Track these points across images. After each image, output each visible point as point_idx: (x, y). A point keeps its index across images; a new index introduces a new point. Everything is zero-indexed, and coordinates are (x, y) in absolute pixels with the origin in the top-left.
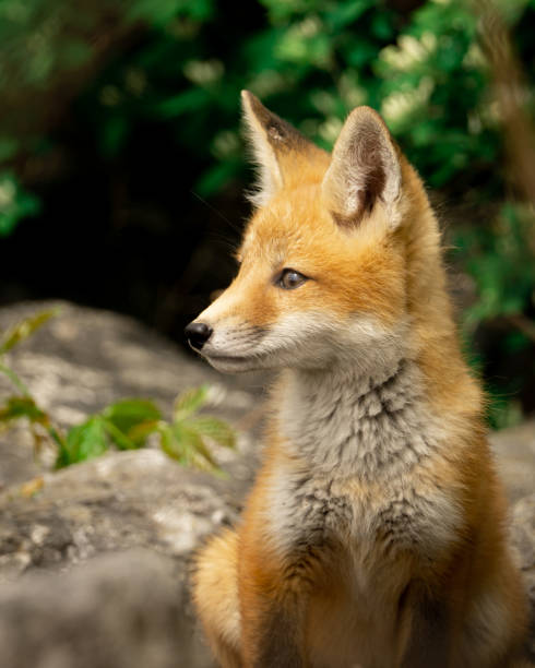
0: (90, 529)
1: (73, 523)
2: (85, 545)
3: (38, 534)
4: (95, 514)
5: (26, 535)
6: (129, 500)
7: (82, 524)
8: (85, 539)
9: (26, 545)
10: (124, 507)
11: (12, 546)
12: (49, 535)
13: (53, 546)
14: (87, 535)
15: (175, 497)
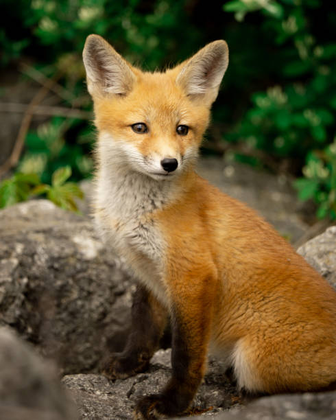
0: (44, 246)
1: (36, 242)
2: (43, 254)
3: (19, 248)
4: (46, 238)
5: (13, 249)
6: (60, 231)
7: (40, 243)
8: (42, 251)
9: (14, 254)
10: (58, 234)
11: (7, 254)
12: (25, 249)
13: (27, 255)
14: (43, 249)
15: (82, 229)
